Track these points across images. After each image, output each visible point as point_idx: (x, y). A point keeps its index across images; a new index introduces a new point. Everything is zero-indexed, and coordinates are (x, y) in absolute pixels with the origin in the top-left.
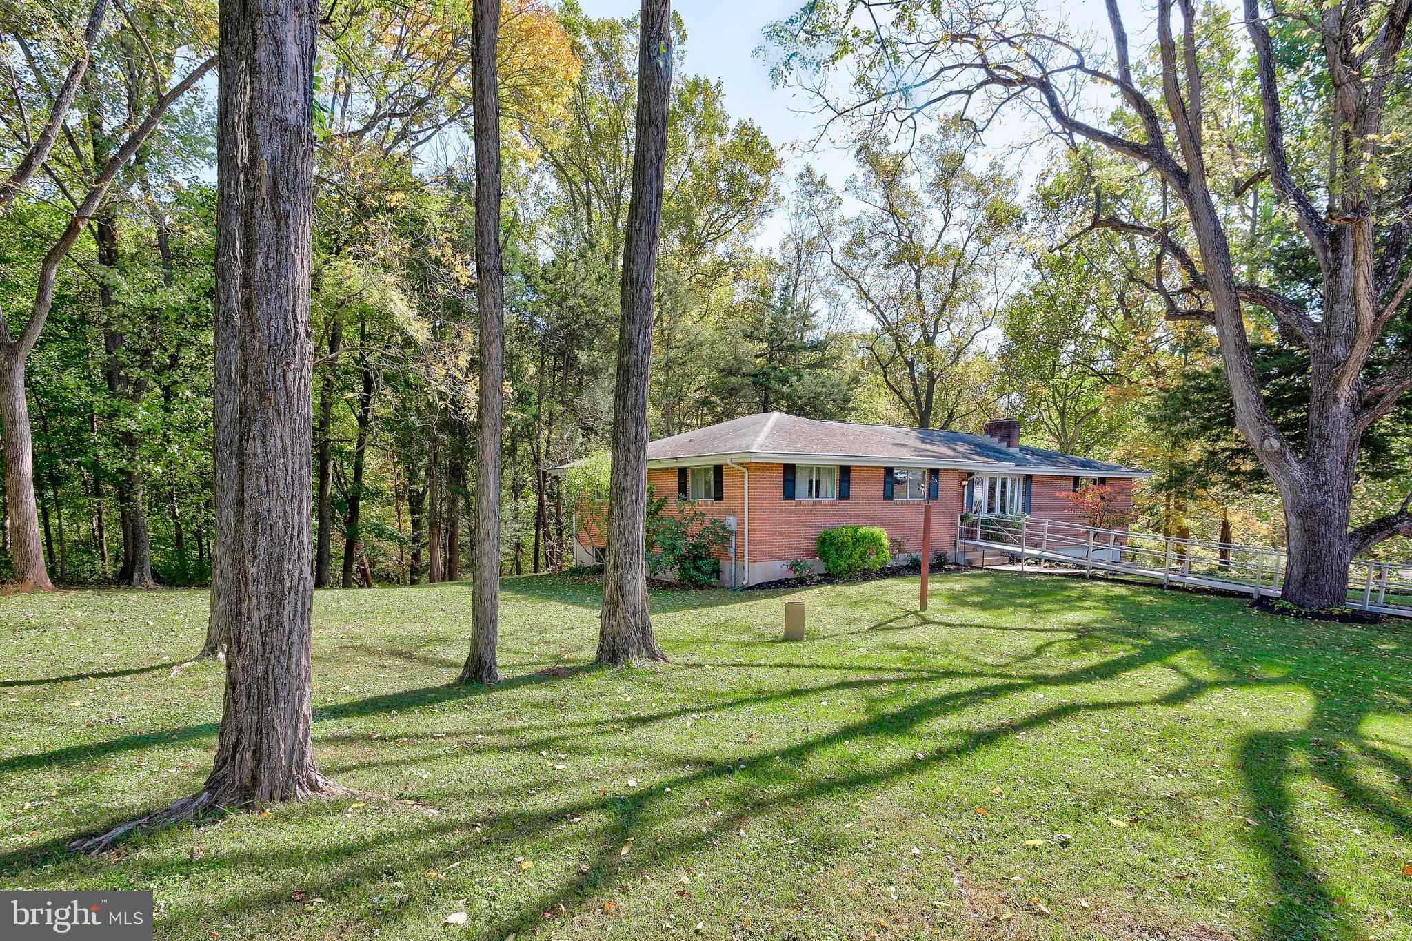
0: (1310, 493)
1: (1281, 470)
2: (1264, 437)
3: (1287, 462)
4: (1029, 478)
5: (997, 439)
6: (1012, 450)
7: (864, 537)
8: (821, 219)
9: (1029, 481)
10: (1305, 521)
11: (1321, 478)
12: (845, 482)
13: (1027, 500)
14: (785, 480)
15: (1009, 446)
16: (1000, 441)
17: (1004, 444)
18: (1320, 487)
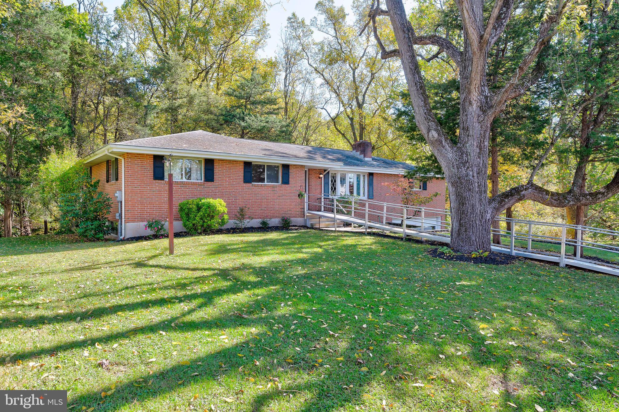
0: (458, 168)
1: (441, 153)
2: (429, 131)
3: (444, 147)
4: (371, 174)
5: (359, 153)
6: (366, 159)
7: (203, 205)
8: (302, 41)
9: (371, 177)
10: (457, 190)
11: (465, 158)
12: (210, 169)
13: (371, 189)
14: (155, 167)
15: (365, 157)
16: (361, 154)
17: (362, 156)
18: (464, 164)
